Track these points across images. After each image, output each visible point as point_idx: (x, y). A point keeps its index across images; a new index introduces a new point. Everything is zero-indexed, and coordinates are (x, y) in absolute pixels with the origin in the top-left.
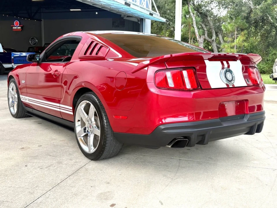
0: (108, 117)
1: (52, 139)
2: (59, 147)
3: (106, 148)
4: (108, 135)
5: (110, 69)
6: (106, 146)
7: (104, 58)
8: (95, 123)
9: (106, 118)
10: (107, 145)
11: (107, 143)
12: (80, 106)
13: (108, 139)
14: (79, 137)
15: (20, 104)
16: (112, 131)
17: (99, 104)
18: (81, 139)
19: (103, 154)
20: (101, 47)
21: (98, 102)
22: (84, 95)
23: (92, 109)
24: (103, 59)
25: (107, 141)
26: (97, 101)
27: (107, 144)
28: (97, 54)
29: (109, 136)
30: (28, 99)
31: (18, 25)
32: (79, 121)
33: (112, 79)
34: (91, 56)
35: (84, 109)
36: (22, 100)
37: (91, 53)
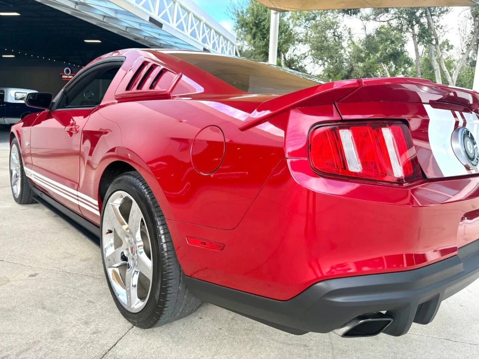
0: (171, 239)
1: (66, 255)
2: (72, 279)
3: (166, 309)
4: (170, 281)
5: (182, 122)
6: (166, 306)
7: (166, 94)
8: (142, 243)
9: (168, 240)
10: (168, 304)
11: (168, 299)
12: (112, 201)
13: (171, 290)
14: (110, 267)
15: (24, 182)
16: (180, 272)
17: (151, 203)
18: (115, 272)
19: (159, 321)
20: (162, 72)
21: (149, 199)
22: (119, 178)
23: (136, 212)
24: (165, 96)
25: (168, 296)
26: (148, 196)
27: (167, 302)
28: (152, 87)
29: (172, 283)
30: (34, 175)
31: (69, 74)
32: (110, 232)
33: (183, 144)
34: (139, 91)
35: (120, 208)
36: (27, 175)
37: (140, 86)
